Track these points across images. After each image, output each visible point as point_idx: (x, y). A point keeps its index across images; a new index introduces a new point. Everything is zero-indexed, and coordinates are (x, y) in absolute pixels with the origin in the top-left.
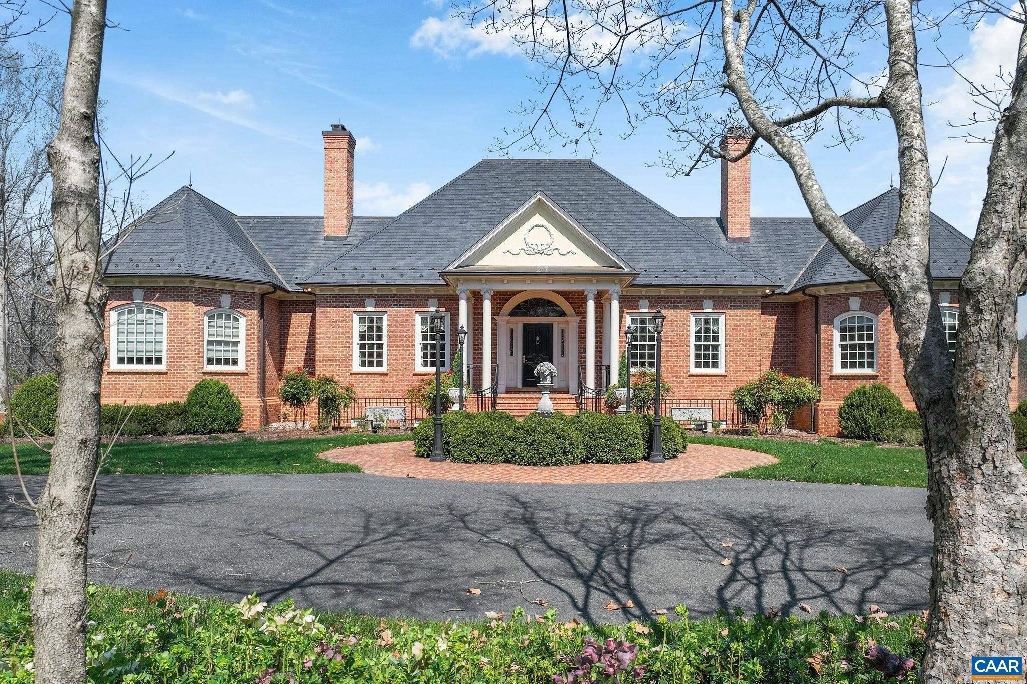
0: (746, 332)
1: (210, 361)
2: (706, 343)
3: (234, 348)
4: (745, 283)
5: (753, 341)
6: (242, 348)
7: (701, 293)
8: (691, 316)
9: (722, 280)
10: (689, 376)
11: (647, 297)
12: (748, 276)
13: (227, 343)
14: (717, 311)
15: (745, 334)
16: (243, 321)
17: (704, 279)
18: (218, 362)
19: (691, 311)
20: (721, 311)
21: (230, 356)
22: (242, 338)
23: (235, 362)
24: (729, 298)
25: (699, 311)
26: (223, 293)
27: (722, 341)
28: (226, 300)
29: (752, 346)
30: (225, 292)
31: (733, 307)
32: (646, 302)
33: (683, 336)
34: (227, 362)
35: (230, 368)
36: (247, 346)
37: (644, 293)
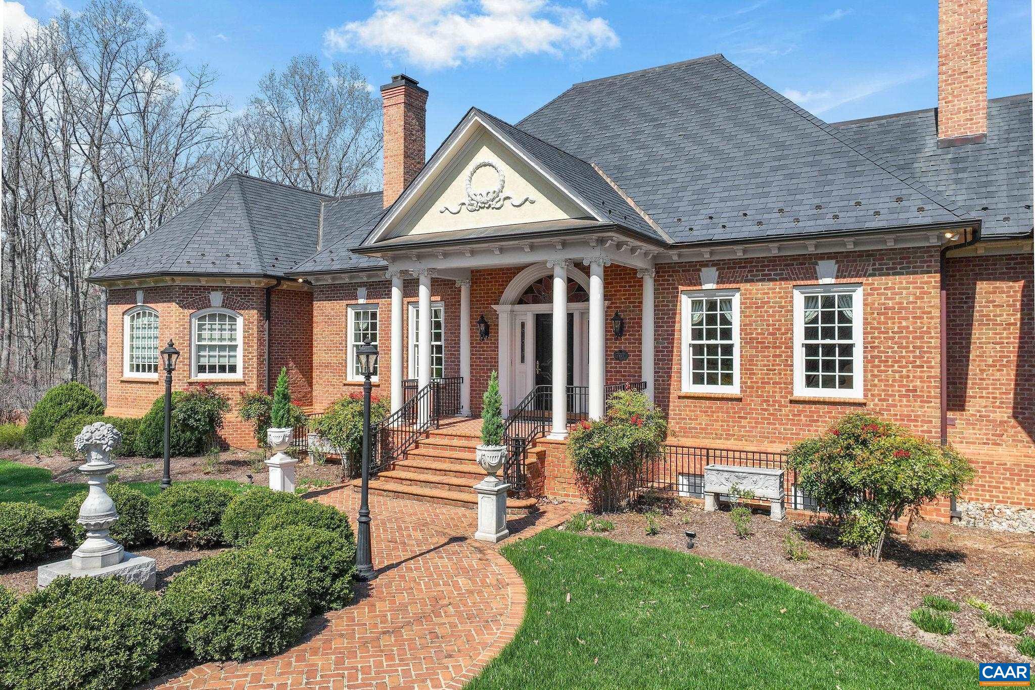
0: (907, 319)
1: (202, 369)
2: (828, 341)
3: (232, 353)
4: (895, 224)
5: (922, 338)
6: (240, 352)
7: (811, 250)
8: (796, 293)
9: (848, 222)
10: (791, 402)
11: (715, 264)
12: (907, 210)
13: (222, 348)
14: (845, 281)
15: (904, 324)
16: (240, 321)
17: (812, 223)
18: (212, 369)
19: (795, 283)
20: (854, 280)
21: (225, 361)
22: (240, 342)
23: (233, 369)
24: (869, 254)
25: (809, 282)
26: (213, 290)
27: (858, 338)
28: (216, 298)
29: (922, 347)
30: (215, 289)
31: (879, 272)
32: (712, 272)
33: (779, 329)
34: (222, 369)
35: (227, 376)
36: (245, 350)
37: (707, 256)
